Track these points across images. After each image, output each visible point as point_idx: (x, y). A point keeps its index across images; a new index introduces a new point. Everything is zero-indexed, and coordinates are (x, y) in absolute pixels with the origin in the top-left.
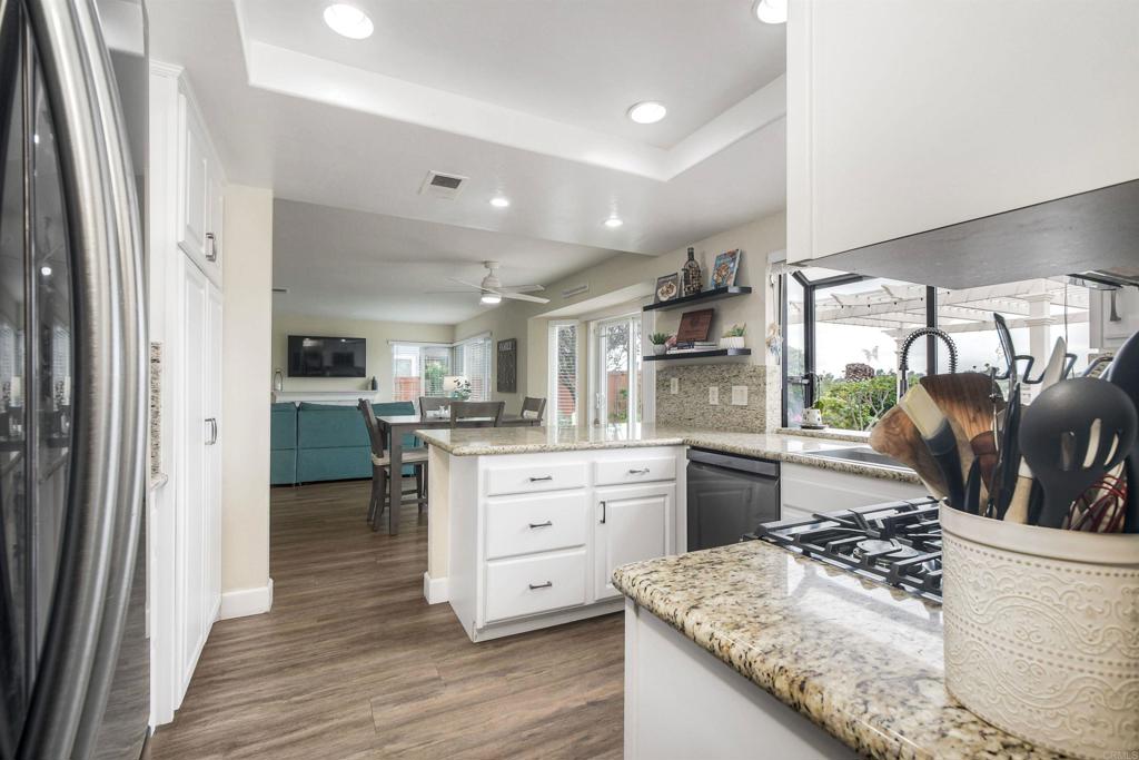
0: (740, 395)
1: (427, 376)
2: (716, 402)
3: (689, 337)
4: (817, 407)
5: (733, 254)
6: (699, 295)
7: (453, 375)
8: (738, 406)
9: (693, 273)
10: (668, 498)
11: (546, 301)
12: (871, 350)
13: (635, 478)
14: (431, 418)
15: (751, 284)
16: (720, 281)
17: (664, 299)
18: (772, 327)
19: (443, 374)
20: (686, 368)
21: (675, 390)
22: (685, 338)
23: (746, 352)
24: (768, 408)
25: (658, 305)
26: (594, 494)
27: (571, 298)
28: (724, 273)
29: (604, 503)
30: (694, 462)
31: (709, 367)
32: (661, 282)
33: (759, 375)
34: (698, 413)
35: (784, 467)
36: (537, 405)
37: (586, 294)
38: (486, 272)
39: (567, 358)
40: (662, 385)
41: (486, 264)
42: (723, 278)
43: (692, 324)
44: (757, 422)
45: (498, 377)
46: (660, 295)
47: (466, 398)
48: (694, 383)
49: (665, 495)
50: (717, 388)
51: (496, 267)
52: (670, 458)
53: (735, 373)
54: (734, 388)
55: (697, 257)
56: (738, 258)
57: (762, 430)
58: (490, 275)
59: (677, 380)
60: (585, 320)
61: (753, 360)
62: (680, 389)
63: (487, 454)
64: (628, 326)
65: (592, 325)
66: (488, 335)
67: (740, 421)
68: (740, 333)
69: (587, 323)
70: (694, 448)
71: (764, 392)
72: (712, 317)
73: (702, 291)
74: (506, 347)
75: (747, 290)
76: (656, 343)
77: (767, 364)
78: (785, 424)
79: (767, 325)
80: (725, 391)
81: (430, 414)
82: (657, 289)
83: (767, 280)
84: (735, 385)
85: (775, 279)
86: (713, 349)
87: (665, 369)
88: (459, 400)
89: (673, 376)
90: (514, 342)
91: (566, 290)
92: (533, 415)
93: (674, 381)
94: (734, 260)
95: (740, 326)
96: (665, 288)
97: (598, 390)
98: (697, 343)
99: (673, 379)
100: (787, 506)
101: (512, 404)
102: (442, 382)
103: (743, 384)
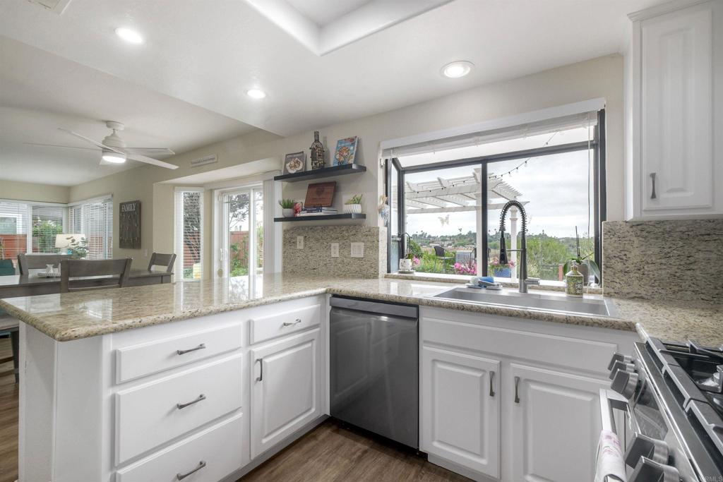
0: (357, 250)
1: (35, 234)
2: (337, 255)
3: (315, 203)
4: (409, 258)
5: (352, 140)
6: (322, 170)
7: (68, 233)
8: (355, 258)
9: (318, 152)
10: (315, 342)
11: (174, 167)
12: (444, 218)
13: (287, 330)
14: (34, 278)
15: (366, 165)
16: (342, 159)
17: (292, 171)
18: (382, 198)
19: (56, 232)
20: (312, 228)
21: (300, 246)
22: (312, 205)
23: (363, 216)
24: (380, 259)
25: (285, 177)
26: (250, 354)
27: (199, 167)
28: (345, 154)
29: (261, 360)
30: (335, 308)
31: (330, 228)
32: (289, 157)
33: (373, 234)
34: (321, 264)
35: (422, 310)
36: (167, 260)
37: (215, 164)
38: (109, 132)
39: (192, 219)
40: (288, 241)
41: (108, 123)
42: (345, 157)
43: (319, 193)
44: (372, 270)
45: (121, 235)
46: (288, 168)
47: (84, 255)
48: (318, 240)
49: (311, 341)
50: (337, 245)
51: (121, 128)
52: (315, 306)
53: (353, 232)
54: (352, 244)
55: (321, 140)
56: (356, 143)
57: (375, 276)
58: (113, 135)
59: (302, 238)
60: (210, 189)
61: (369, 222)
62: (305, 245)
63: (115, 331)
64: (250, 194)
65: (216, 193)
66: (110, 196)
67: (358, 269)
68: (357, 201)
69: (211, 191)
70: (335, 296)
71: (378, 247)
72: (335, 188)
73: (326, 167)
74: (129, 209)
75: (363, 169)
76: (284, 208)
77: (379, 226)
78: (389, 271)
79: (379, 197)
80: (345, 247)
81: (33, 274)
82: (286, 163)
83: (379, 162)
84: (353, 242)
85: (383, 162)
86: (335, 213)
87: (292, 229)
88: (74, 258)
89: (299, 235)
90: (138, 205)
91: (193, 161)
92: (163, 269)
93: (300, 238)
94: (353, 144)
95: (359, 196)
96: (292, 163)
97: (221, 246)
98: (323, 208)
99: (299, 238)
100: (425, 342)
101: (139, 260)
102: (54, 239)
103: (360, 241)
